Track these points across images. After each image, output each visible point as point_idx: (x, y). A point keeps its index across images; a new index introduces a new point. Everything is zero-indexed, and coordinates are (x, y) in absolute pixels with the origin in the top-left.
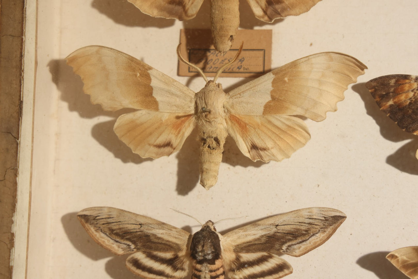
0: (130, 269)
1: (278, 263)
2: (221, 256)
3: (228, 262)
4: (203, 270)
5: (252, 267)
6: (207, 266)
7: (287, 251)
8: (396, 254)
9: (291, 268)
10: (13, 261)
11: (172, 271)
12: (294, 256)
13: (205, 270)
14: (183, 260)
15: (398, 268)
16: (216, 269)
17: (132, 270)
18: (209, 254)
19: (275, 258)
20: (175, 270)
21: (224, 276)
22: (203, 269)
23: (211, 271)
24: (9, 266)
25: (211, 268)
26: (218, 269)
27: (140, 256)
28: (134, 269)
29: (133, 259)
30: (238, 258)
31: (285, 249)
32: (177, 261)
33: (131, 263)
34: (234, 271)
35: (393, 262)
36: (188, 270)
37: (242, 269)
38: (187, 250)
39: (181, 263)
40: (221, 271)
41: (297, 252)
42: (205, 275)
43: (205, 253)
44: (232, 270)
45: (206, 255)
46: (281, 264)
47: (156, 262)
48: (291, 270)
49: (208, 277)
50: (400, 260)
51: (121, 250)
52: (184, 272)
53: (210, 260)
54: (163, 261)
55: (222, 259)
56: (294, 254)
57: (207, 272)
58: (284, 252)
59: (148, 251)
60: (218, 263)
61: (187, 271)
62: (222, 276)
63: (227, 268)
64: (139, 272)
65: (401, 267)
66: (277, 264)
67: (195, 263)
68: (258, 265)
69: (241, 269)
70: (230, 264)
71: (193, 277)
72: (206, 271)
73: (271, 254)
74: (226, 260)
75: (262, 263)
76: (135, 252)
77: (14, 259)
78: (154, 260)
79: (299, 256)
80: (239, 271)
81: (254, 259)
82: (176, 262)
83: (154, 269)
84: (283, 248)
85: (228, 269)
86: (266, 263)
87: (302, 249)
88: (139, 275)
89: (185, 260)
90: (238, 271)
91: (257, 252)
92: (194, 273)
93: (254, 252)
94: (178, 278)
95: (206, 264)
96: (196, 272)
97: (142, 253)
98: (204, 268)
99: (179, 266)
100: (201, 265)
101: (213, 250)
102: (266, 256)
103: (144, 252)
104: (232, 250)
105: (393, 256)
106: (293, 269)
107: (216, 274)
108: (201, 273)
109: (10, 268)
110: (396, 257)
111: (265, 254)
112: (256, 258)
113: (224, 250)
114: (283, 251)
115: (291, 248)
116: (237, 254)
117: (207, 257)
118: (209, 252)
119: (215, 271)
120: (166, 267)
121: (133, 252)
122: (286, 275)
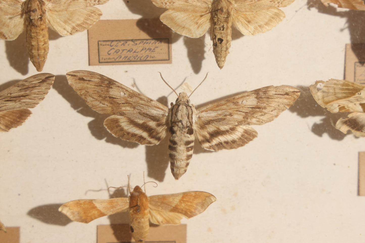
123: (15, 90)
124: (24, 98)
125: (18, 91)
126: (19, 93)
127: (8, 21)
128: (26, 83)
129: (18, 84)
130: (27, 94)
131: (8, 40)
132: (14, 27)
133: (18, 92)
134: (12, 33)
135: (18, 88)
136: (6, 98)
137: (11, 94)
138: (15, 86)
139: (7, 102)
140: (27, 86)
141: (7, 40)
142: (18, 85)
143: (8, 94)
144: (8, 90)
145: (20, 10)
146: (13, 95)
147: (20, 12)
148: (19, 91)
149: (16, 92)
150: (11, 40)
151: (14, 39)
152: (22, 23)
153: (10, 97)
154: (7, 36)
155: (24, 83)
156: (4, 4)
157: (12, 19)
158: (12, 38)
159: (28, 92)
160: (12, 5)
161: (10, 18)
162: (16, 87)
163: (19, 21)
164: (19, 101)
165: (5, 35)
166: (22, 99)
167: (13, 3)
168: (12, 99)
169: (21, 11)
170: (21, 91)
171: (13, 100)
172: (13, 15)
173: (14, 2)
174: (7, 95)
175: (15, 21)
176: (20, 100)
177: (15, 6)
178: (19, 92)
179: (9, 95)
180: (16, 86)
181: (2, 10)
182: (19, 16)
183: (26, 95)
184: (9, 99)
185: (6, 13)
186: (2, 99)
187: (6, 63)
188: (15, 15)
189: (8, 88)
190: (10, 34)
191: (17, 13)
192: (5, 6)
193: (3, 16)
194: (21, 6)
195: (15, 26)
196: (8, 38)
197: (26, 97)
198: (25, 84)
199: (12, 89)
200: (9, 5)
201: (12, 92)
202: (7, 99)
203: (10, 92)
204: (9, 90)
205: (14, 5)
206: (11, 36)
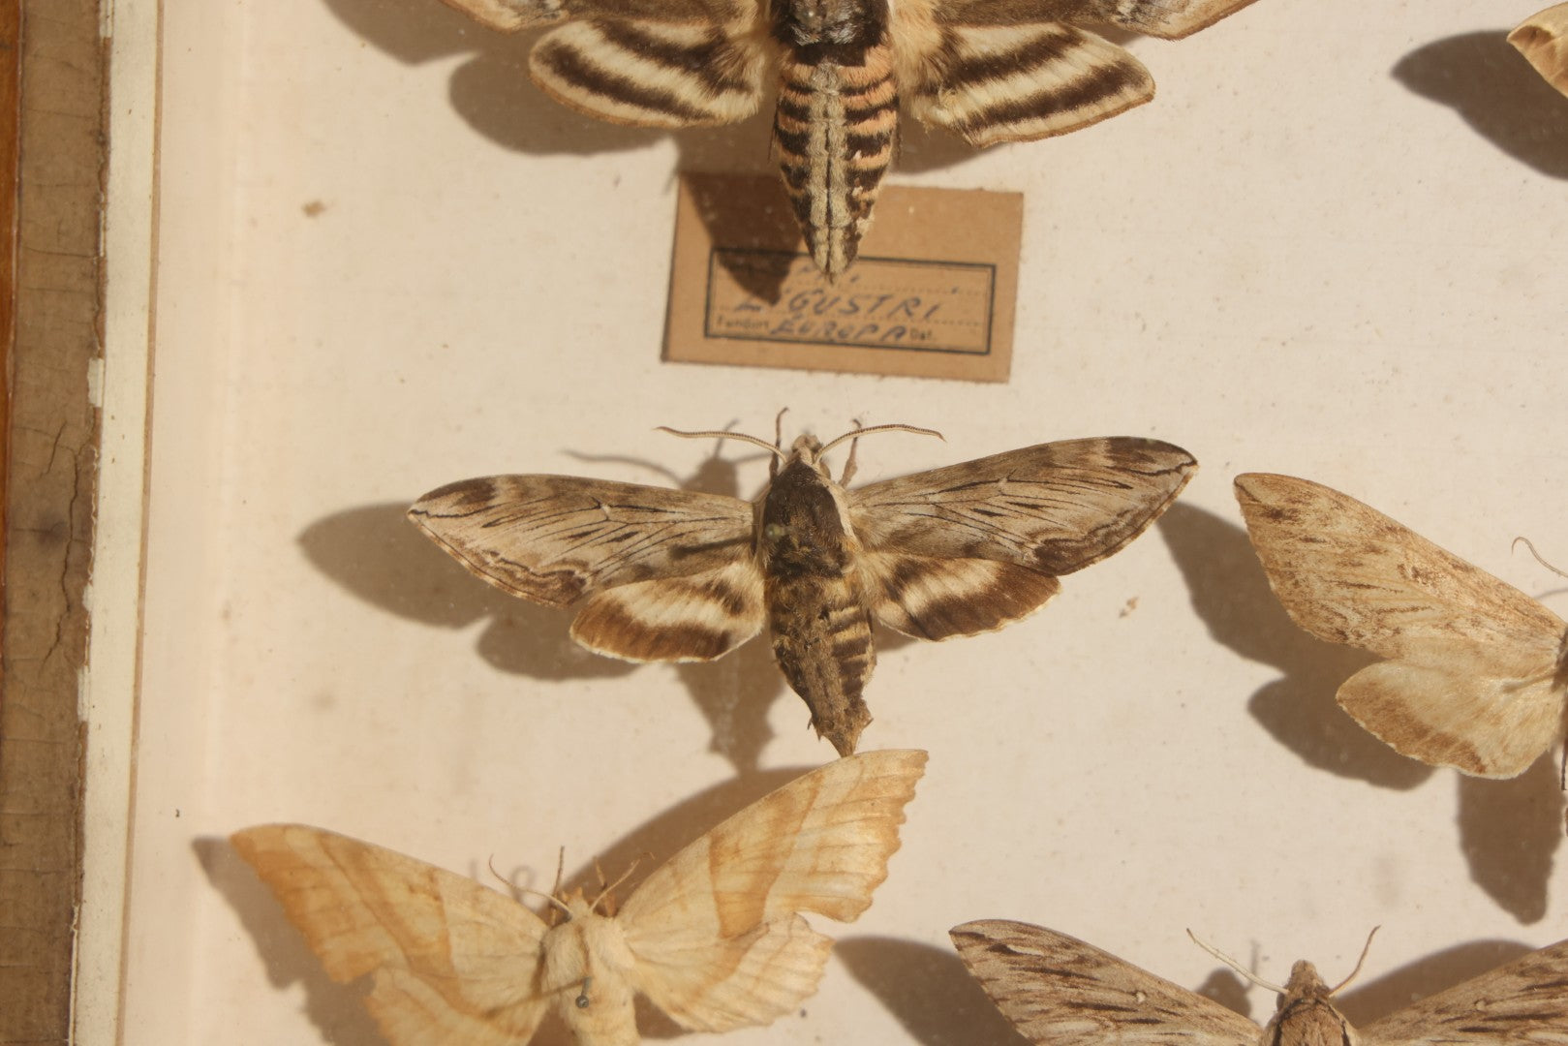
0: (543, 86)
1: (1100, 63)
2: (888, 33)
3: (914, 59)
4: (817, 88)
5: (1004, 79)
6: (833, 69)
7: (1134, 20)
8: (1548, 27)
9: (1149, 83)
10: (109, 20)
11: (702, 93)
12: (1159, 36)
13: (827, 87)
14: (745, 50)
15: (1550, 79)
16: (866, 84)
17: (553, 90)
18: (842, 25)
19: (1089, 47)
20: (712, 88)
21: (895, 113)
22: (819, 81)
23: (848, 91)
24: (97, 39)
25: (848, 78)
26: (875, 85)
27: (584, 38)
28: (559, 85)
29: (555, 48)
30: (950, 44)
31: (1129, 11)
32: (722, 57)
33: (546, 62)
34: (936, 92)
35: (1533, 55)
36: (763, 89)
37: (965, 85)
38: (761, 11)
39: (735, 62)
40: (886, 92)
41: (1174, 22)
42: (826, 106)
43: (827, 19)
44: (929, 90)
45: (830, 29)
46: (1113, 68)
47: (641, 58)
48: (1147, 89)
49: (835, 114)
50: (1559, 49)
51: (512, 13)
52: (747, 98)
53: (844, 46)
54: (667, 55)
55: (889, 45)
56: (1163, 27)
57: (835, 92)
58: (1123, 21)
59: (614, 17)
60: (876, 61)
61: (758, 93)
62: (889, 112)
63: (908, 81)
64: (579, 96)
65: (1561, 74)
66: (1095, 69)
67: (789, 60)
68: (1023, 71)
69: (961, 87)
70: (921, 66)
71: (780, 116)
72: (829, 91)
73: (1074, 28)
74: (904, 50)
75: (1040, 64)
76: (562, 23)
77: (113, 13)
78: (636, 51)
79: (1182, 36)
80: (953, 94)
81: (1010, 48)
82: (717, 60)
83: (635, 86)
84: (1121, 9)
85: (912, 88)
86: (1055, 62)
87: (1192, 9)
88: (578, 107)
89: (750, 51)
90: (949, 92)
91: (1023, 24)
92: (785, 98)
93: (1011, 24)
94: (725, 119)
95: (829, 64)
96: (792, 95)
97: (591, 25)
98: (825, 79)
99: (728, 73)
100: (811, 68)
101: (858, 10)
102: (1057, 37)
103: (598, 23)
104: (930, 13)
105: (1533, 34)
106: (1154, 87)
107: (868, 102)
108: (810, 97)
109: (102, 45)
110: (1547, 37)
111: (1052, 29)
112: (1019, 46)
113: (900, 13)
114: (1119, 17)
115: (1149, 6)
116: (946, 28)
117: (834, 35)
118: (844, 16)
119: (862, 91)
120: (680, 79)
121: (552, 22)
122: (1128, 106)
123: (1509, 986)
124: (1543, 1025)
125: (1516, 994)
126: (1523, 1000)
127: (1503, 697)
128: (1557, 960)
129: (1522, 965)
130: (1554, 1007)
131: (1490, 775)
132: (1520, 724)
133: (1519, 996)
134: (1510, 750)
135: (1520, 980)
136: (1468, 1017)
137: (1488, 1002)
138: (1509, 971)
139: (1470, 1035)
140: (1559, 976)
141: (1482, 775)
142: (1520, 969)
143: (1476, 1003)
144: (1481, 984)
145: (1555, 659)
146: (1495, 1008)
147: (1553, 667)
148: (1521, 994)
149: (1512, 998)
150: (1502, 777)
151: (1515, 775)
152: (1557, 710)
153: (1484, 1017)
154: (1486, 761)
155: (1548, 960)
156: (1489, 631)
157: (1518, 691)
158: (1506, 769)
159: (1559, 1001)
160: (1524, 636)
161: (1510, 689)
162: (1514, 977)
163: (1545, 701)
164: (1519, 1038)
165: (1480, 753)
166: (1531, 1029)
167: (1526, 628)
168: (1490, 1024)
169: (1558, 662)
170: (1531, 994)
171: (1496, 1031)
172: (1523, 677)
173: (1533, 626)
174: (1471, 1007)
175: (1526, 700)
176: (1523, 1033)
177: (1536, 640)
178: (1524, 995)
179: (1480, 1006)
180: (1513, 973)
181: (1478, 653)
182: (1549, 683)
183: (1555, 1011)
184: (1477, 1023)
185: (1496, 668)
186: (1449, 1021)
187: (1457, 865)
188: (1530, 677)
189: (1481, 977)
190: (1498, 754)
191: (1541, 670)
192: (1492, 639)
193: (1482, 678)
194: (1558, 641)
195: (1526, 720)
196: (1490, 768)
197: (1551, 1022)
198: (1553, 966)
199: (1494, 984)
200: (1509, 636)
201: (1495, 994)
202: (1470, 1024)
203: (1484, 992)
204: (1484, 986)
205: (1532, 635)
206: (1503, 762)
